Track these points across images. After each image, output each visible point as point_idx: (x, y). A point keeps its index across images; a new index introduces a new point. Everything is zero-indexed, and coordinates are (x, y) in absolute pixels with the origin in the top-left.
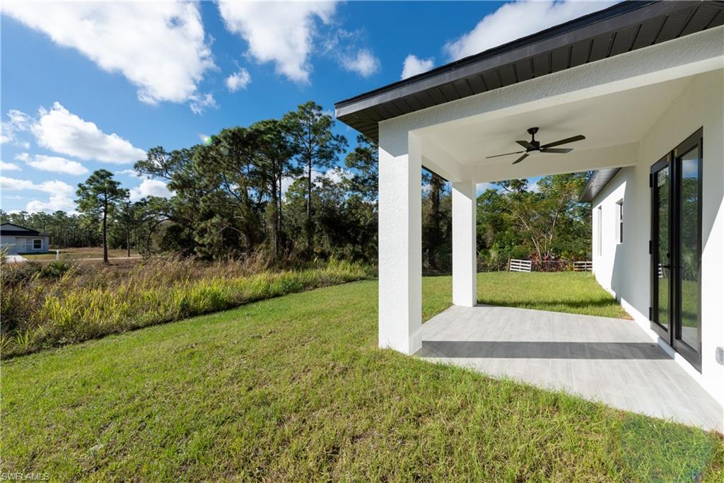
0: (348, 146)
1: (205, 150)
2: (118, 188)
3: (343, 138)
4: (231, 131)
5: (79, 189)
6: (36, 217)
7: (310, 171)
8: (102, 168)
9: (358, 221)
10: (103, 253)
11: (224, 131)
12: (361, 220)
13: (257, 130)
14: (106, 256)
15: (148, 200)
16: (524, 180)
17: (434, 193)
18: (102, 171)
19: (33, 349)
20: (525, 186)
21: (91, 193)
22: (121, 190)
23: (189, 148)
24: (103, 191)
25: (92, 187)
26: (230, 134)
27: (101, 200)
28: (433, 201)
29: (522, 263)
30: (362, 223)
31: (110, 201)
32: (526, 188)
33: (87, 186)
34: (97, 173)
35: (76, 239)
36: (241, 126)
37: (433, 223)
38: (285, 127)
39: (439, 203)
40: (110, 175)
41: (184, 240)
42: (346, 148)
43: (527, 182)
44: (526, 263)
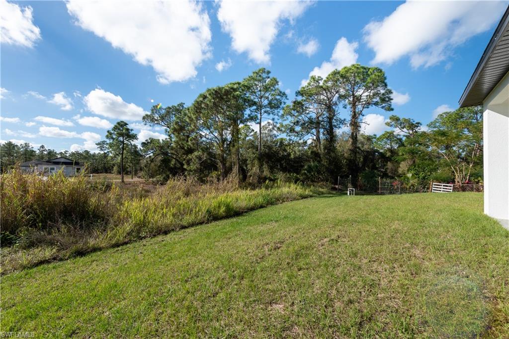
0: (288, 99)
1: (198, 104)
2: (131, 133)
3: (284, 94)
4: (214, 90)
5: (107, 134)
6: (73, 154)
7: (261, 118)
8: (122, 120)
9: (289, 154)
10: (121, 178)
11: (209, 90)
12: (292, 154)
13: (232, 88)
14: (123, 179)
15: (149, 141)
16: (418, 123)
17: (353, 133)
18: (122, 122)
19: (126, 240)
20: (419, 128)
21: (114, 137)
22: (132, 134)
23: (176, 105)
24: (121, 135)
25: (115, 132)
26: (214, 92)
27: (120, 141)
28: (352, 139)
29: (444, 186)
30: (292, 156)
31: (126, 142)
32: (420, 129)
33: (112, 132)
34: (118, 123)
35: (96, 169)
36: (220, 86)
37: (352, 155)
38: (247, 86)
39: (357, 140)
40: (126, 124)
41: (171, 168)
42: (286, 101)
43: (421, 125)
44: (447, 186)
